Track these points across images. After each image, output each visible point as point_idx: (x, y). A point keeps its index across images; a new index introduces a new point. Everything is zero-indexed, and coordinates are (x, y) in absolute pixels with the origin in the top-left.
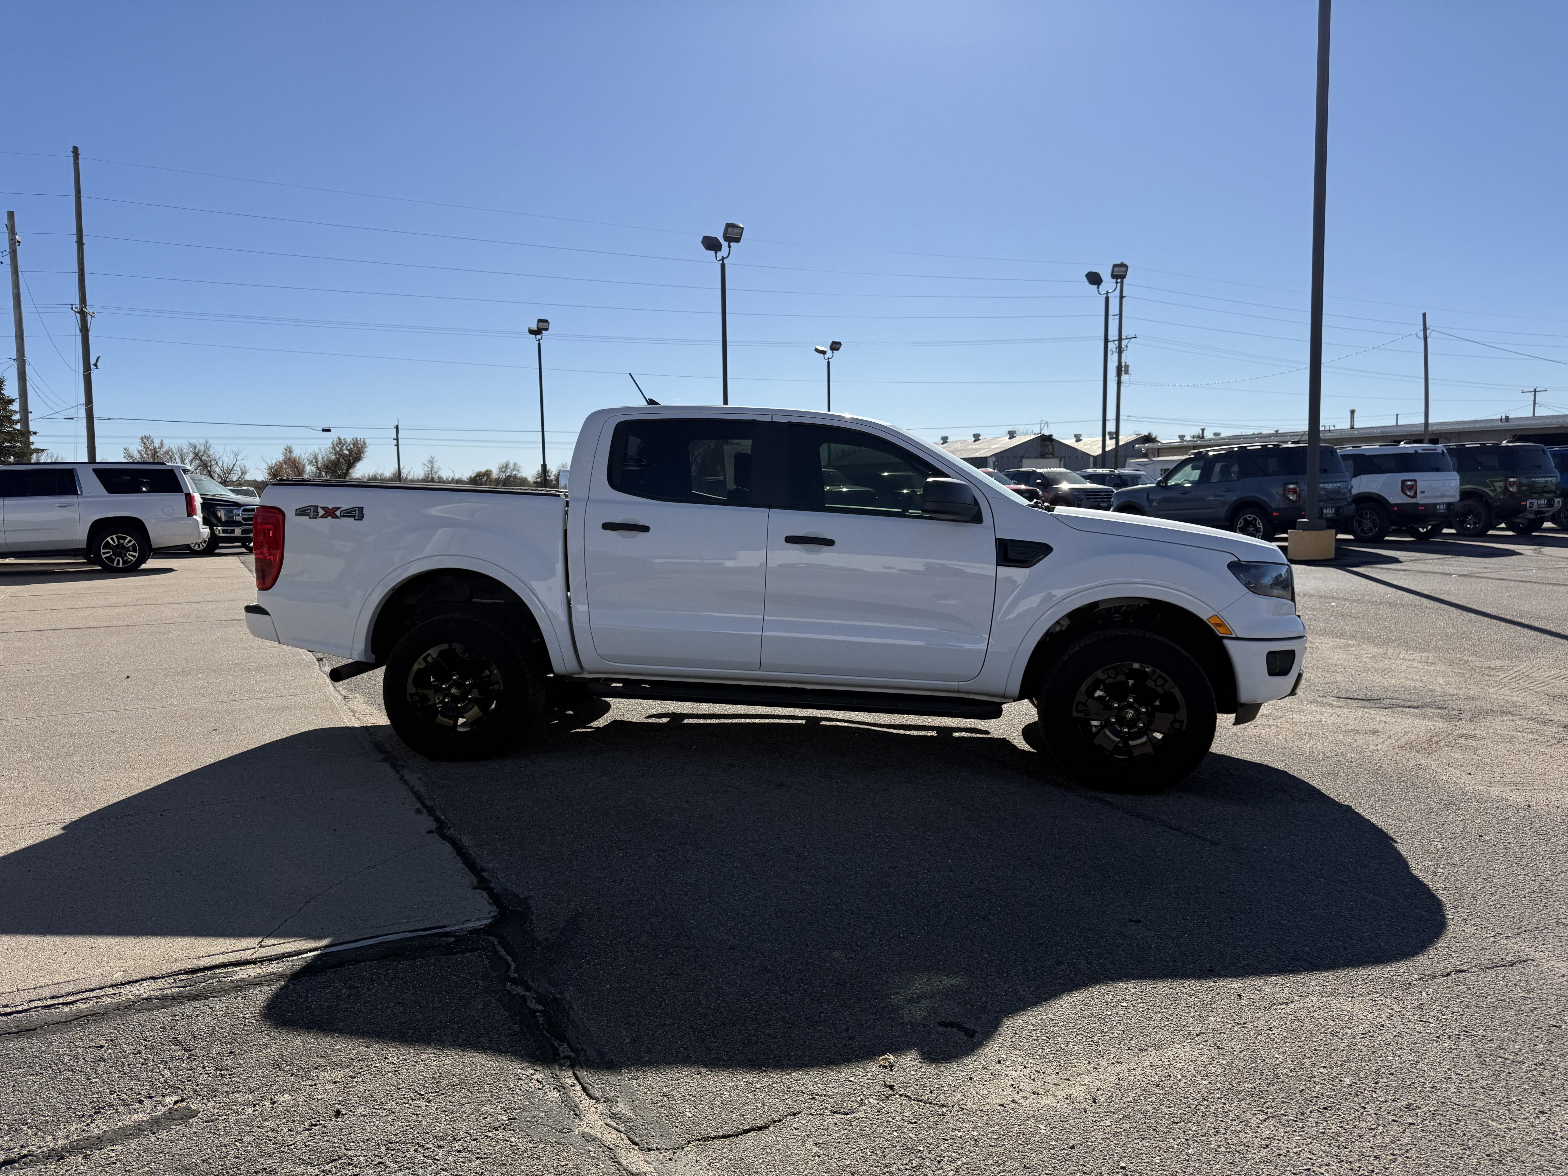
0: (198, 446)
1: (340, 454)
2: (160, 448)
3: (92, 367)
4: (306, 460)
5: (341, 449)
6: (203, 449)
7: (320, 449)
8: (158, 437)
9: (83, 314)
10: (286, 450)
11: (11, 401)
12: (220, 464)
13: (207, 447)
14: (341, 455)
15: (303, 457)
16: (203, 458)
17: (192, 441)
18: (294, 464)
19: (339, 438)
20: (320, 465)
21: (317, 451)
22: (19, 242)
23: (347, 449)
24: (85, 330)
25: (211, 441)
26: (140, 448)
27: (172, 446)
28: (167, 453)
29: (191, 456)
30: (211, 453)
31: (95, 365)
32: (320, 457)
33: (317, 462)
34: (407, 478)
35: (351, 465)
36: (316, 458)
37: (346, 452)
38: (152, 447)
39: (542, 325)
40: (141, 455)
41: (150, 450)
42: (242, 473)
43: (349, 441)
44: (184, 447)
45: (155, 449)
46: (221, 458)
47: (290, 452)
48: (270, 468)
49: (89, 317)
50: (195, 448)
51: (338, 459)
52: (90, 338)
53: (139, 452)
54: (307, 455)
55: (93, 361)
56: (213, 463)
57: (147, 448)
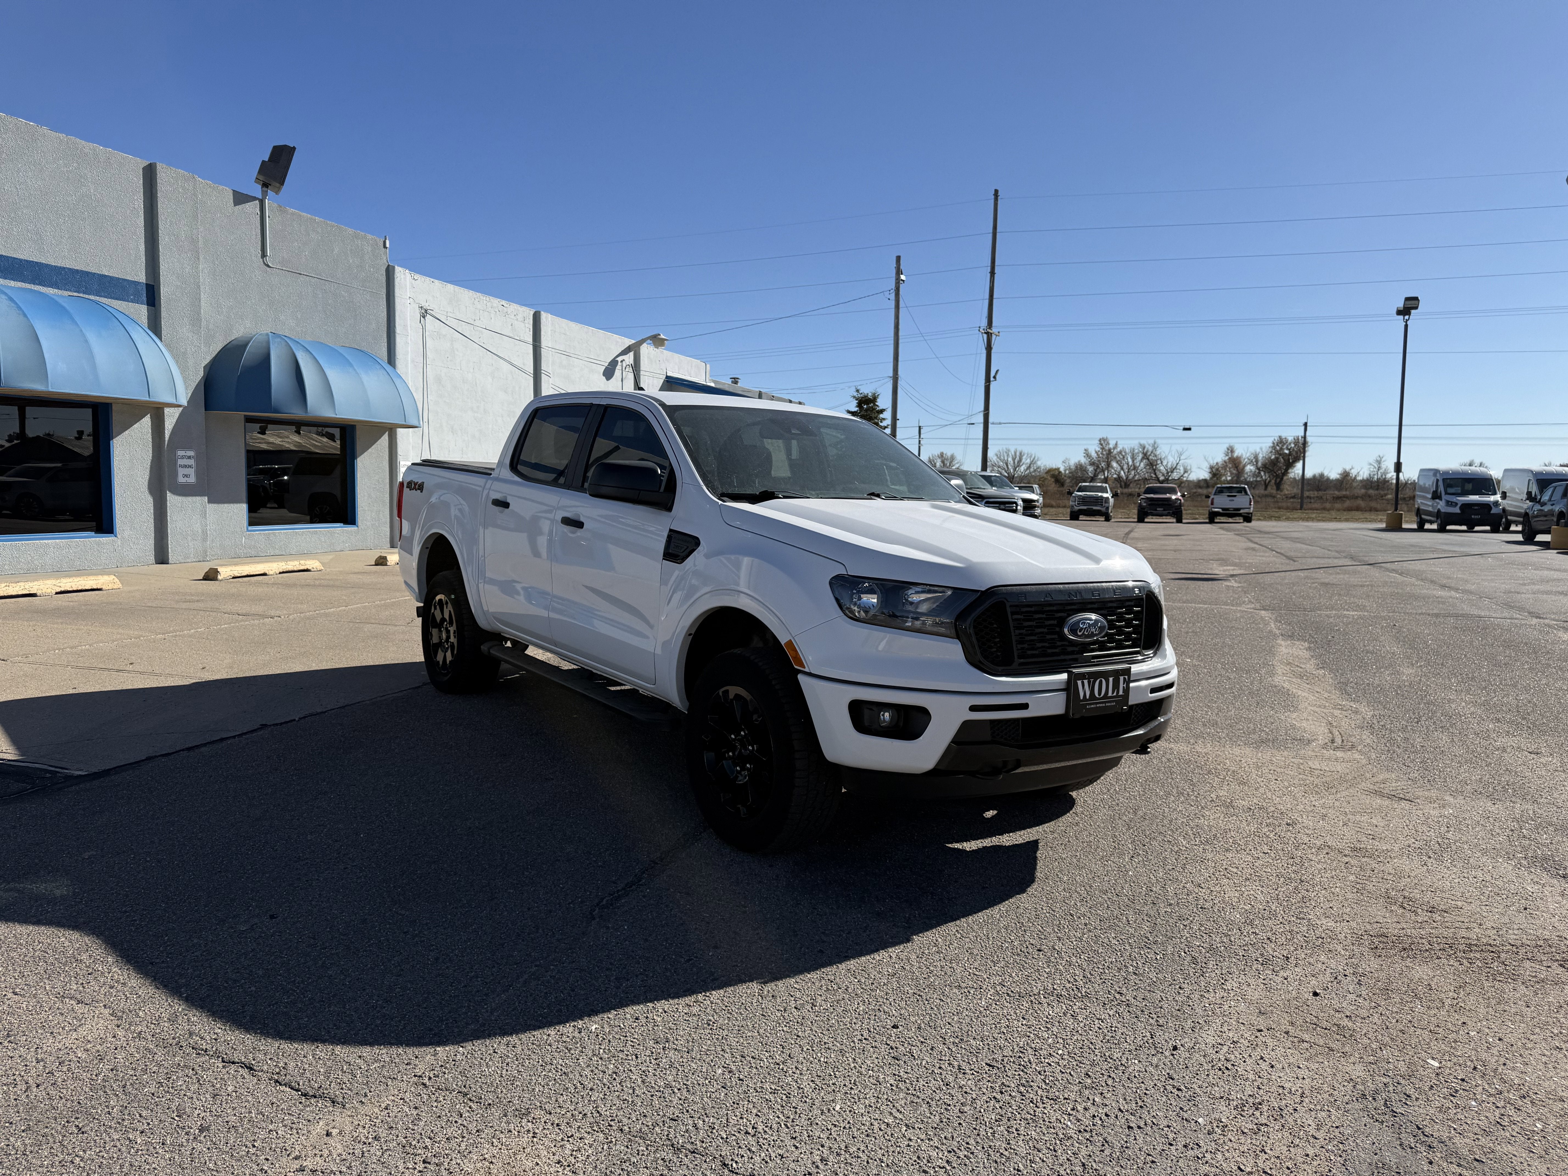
0: (1147, 446)
1: (1279, 453)
2: (1114, 448)
3: (992, 379)
4: (1246, 460)
5: (1281, 449)
6: (1150, 449)
7: (1261, 449)
8: (1114, 439)
9: (989, 335)
10: (1228, 449)
11: (882, 411)
12: (1165, 463)
13: (1155, 447)
14: (1280, 455)
15: (1244, 457)
16: (1151, 457)
17: (1143, 442)
18: (1235, 463)
19: (1280, 437)
20: (1260, 464)
21: (1258, 450)
22: (903, 281)
23: (1287, 449)
24: (989, 348)
25: (1159, 441)
26: (1098, 449)
27: (1126, 447)
28: (1120, 452)
29: (1141, 456)
30: (1158, 453)
31: (994, 377)
32: (1260, 457)
33: (1257, 461)
34: (1355, 478)
35: (1290, 465)
36: (1256, 457)
37: (1287, 452)
38: (1107, 448)
39: (1411, 304)
40: (1098, 455)
41: (1105, 451)
42: (1185, 472)
43: (1290, 439)
44: (1136, 448)
45: (1110, 450)
46: (1166, 457)
47: (1232, 451)
48: (1211, 468)
49: (994, 337)
50: (1144, 448)
51: (1277, 459)
52: (992, 354)
53: (1096, 452)
54: (1248, 455)
55: (992, 374)
56: (1159, 462)
57: (1103, 449)
